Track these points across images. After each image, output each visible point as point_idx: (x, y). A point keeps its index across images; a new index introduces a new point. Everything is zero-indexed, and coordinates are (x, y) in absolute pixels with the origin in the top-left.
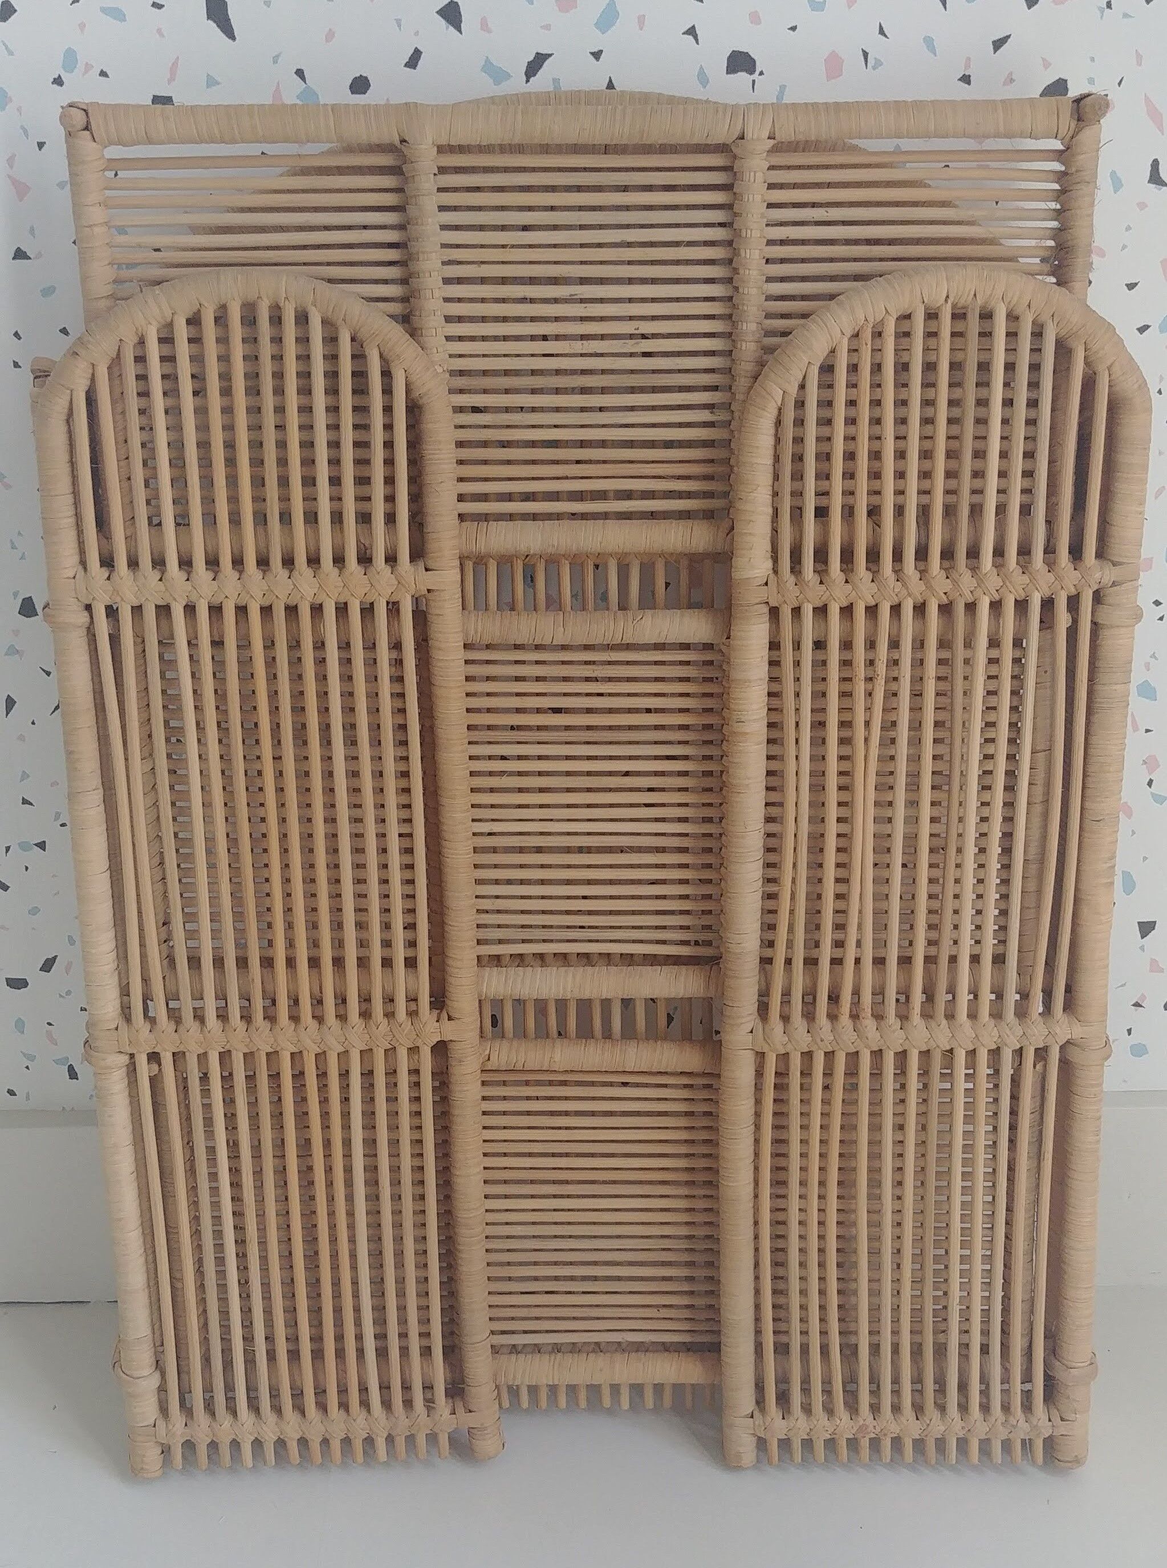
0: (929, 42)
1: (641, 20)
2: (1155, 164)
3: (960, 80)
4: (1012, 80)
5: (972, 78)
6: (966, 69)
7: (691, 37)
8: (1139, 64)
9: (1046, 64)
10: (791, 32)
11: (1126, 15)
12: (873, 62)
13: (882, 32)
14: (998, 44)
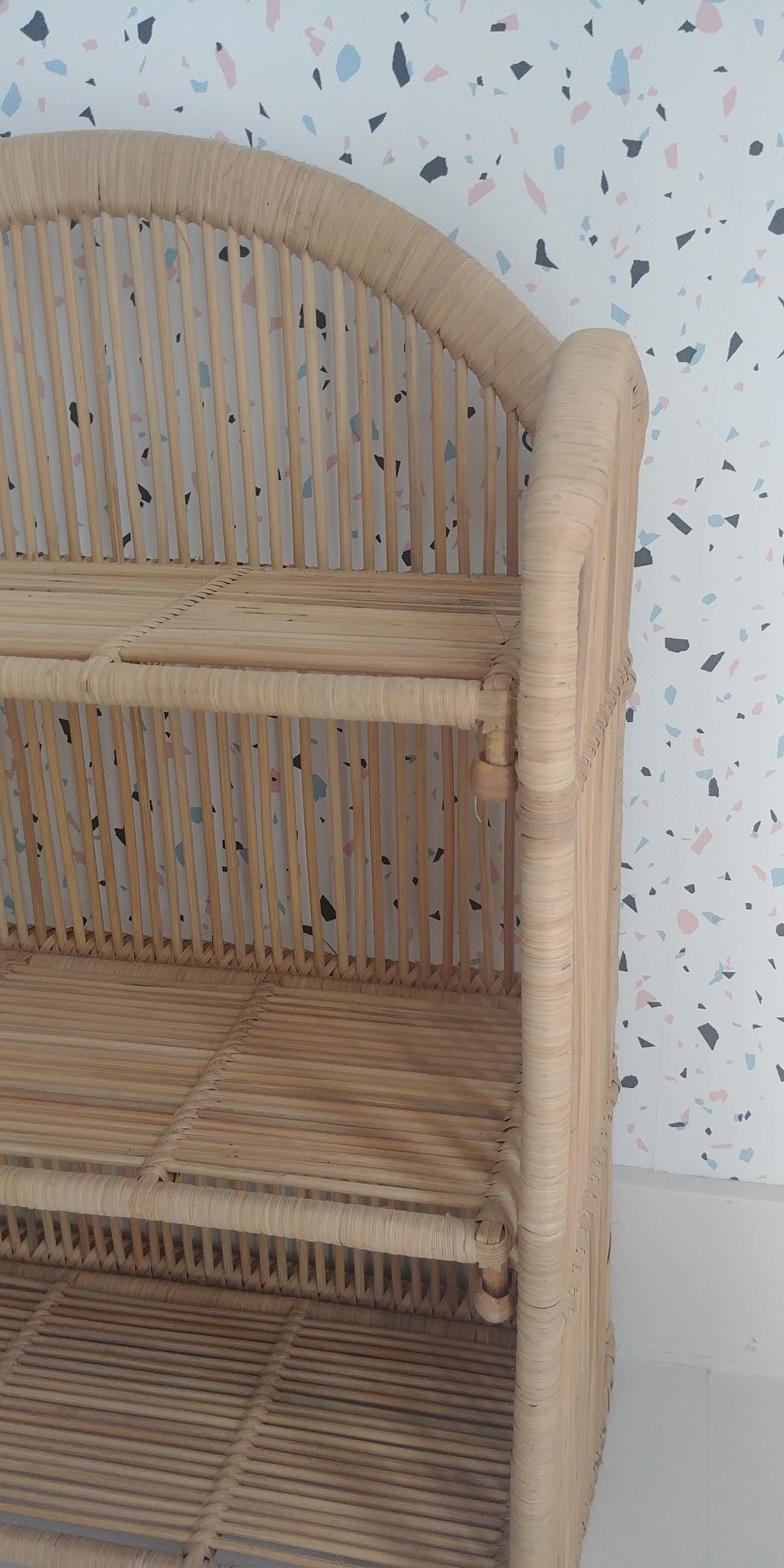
0: (308, 121)
1: (42, 103)
2: (541, 244)
3: (341, 159)
4: (392, 160)
5: (352, 157)
6: (346, 148)
7: (87, 119)
8: (515, 141)
9: (424, 143)
10: (178, 113)
11: (497, 92)
12: (258, 141)
13: (262, 112)
14: (375, 122)
